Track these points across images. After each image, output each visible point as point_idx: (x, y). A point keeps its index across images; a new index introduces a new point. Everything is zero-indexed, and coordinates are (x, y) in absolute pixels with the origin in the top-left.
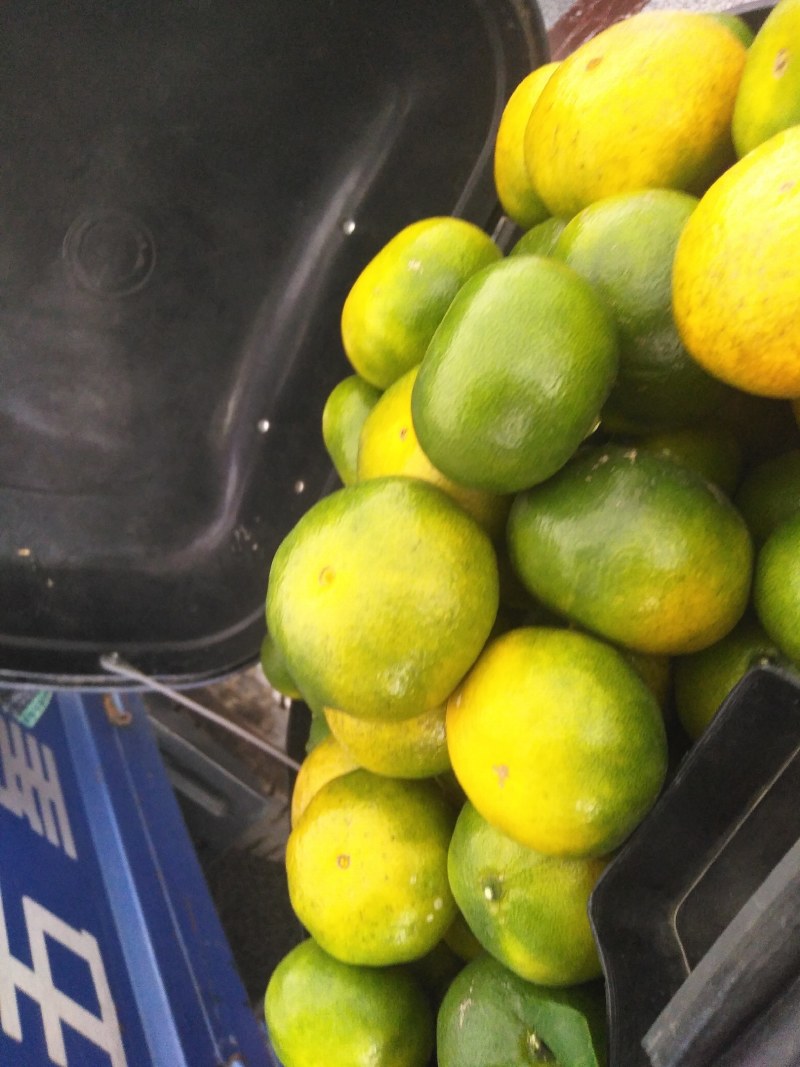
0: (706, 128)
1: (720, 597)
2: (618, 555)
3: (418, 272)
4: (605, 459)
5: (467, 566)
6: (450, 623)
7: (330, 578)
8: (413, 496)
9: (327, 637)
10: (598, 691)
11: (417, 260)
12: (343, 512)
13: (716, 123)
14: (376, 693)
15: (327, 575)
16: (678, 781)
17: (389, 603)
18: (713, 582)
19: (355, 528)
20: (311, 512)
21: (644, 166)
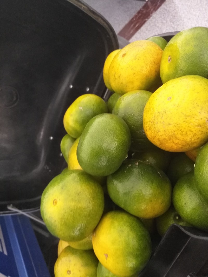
0: (153, 73)
1: (162, 205)
2: (134, 194)
3: (82, 110)
4: (130, 165)
5: (94, 198)
6: (89, 215)
7: (56, 203)
8: (79, 178)
9: (55, 221)
10: (131, 233)
11: (81, 107)
12: (59, 183)
13: (156, 71)
14: (70, 236)
15: (55, 202)
16: (155, 254)
17: (71, 211)
18: (160, 201)
19: (62, 188)
20: (52, 181)
21: (137, 84)
